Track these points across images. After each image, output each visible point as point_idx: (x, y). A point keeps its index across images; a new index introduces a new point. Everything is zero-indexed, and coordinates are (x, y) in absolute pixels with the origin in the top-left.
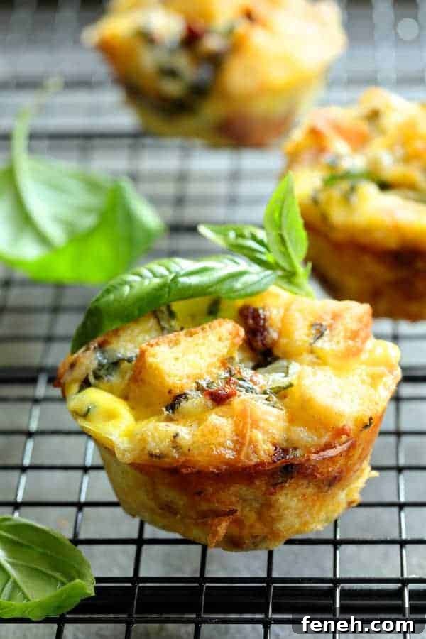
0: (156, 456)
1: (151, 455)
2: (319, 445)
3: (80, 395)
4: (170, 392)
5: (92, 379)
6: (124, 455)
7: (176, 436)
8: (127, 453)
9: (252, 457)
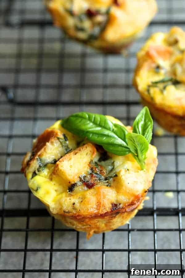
0: (66, 212)
1: (64, 212)
2: (129, 202)
3: (33, 180)
4: (70, 182)
5: (37, 172)
6: (53, 210)
7: (74, 204)
8: (55, 210)
9: (104, 211)
